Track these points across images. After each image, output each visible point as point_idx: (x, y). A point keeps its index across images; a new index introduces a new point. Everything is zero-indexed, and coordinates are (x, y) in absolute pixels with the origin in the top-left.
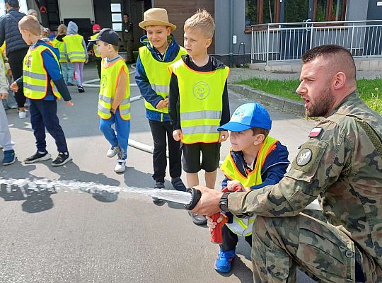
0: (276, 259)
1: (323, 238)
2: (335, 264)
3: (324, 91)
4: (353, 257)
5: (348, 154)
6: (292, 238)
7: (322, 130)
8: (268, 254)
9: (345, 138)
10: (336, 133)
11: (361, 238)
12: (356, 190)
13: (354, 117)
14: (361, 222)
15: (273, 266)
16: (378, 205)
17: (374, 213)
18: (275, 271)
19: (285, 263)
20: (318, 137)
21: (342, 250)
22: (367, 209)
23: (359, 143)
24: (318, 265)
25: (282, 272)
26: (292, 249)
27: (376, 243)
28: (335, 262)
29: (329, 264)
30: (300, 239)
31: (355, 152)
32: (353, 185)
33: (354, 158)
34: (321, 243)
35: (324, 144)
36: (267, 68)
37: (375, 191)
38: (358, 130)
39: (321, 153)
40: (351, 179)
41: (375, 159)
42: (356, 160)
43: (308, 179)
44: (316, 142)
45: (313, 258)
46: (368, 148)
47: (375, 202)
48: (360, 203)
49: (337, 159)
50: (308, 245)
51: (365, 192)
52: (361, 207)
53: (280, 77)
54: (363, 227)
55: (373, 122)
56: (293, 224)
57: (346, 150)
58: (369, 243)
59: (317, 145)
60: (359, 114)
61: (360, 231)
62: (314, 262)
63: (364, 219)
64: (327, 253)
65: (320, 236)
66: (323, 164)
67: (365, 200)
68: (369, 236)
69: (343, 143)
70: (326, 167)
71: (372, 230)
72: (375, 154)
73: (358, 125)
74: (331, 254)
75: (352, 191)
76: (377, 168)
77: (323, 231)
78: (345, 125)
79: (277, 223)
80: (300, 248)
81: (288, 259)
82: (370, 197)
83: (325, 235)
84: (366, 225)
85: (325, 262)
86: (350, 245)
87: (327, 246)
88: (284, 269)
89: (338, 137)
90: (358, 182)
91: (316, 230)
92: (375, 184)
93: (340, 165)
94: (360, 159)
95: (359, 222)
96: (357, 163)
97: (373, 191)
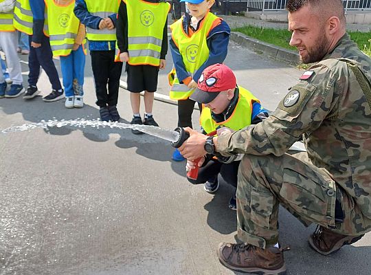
0: (260, 198)
1: (306, 178)
2: (317, 202)
4: (334, 196)
5: (337, 99)
6: (276, 177)
7: (314, 73)
8: (253, 193)
9: (335, 83)
10: (327, 77)
11: (342, 179)
12: (341, 135)
13: (347, 61)
14: (343, 165)
15: (258, 204)
16: (361, 149)
17: (357, 157)
18: (259, 209)
19: (269, 202)
20: (309, 80)
21: (324, 189)
22: (351, 153)
23: (349, 88)
24: (300, 203)
25: (266, 209)
26: (276, 188)
27: (356, 185)
28: (317, 201)
29: (310, 202)
30: (284, 178)
31: (344, 97)
32: (339, 129)
33: (341, 103)
34: (304, 183)
35: (313, 88)
36: (263, 17)
37: (359, 136)
38: (349, 75)
39: (308, 97)
40: (337, 124)
41: (362, 105)
42: (343, 106)
45: (296, 196)
46: (357, 94)
47: (358, 146)
48: (343, 147)
49: (324, 103)
50: (292, 184)
51: (351, 136)
52: (345, 150)
53: (274, 26)
54: (345, 169)
55: (364, 67)
56: (277, 164)
57: (335, 95)
58: (350, 184)
60: (352, 59)
61: (341, 173)
62: (297, 200)
63: (346, 162)
64: (310, 192)
65: (304, 177)
66: (309, 107)
67: (349, 144)
68: (350, 178)
69: (333, 88)
70: (312, 110)
71: (353, 172)
72: (363, 100)
73: (350, 70)
74: (314, 192)
75: (337, 135)
76: (364, 114)
77: (306, 171)
78: (337, 70)
79: (263, 163)
80: (284, 187)
81: (272, 198)
82: (355, 142)
83: (309, 175)
84: (348, 167)
85: (307, 200)
86: (332, 185)
87: (310, 185)
88: (268, 207)
89: (328, 82)
90: (345, 127)
91: (300, 170)
92: (361, 129)
93: (325, 110)
94: (347, 104)
95: (341, 165)
96: (345, 108)
97: (357, 136)
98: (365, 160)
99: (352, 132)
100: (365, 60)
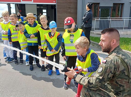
3: (108, 45)
5: (116, 70)
6: (94, 96)
7: (107, 61)
9: (114, 64)
10: (111, 62)
12: (118, 82)
13: (118, 56)
16: (125, 87)
17: (124, 90)
20: (105, 63)
22: (122, 89)
23: (119, 66)
32: (117, 80)
33: (117, 71)
35: (107, 66)
39: (106, 69)
40: (116, 78)
43: (101, 78)
44: (104, 65)
46: (122, 68)
48: (119, 86)
49: (111, 71)
51: (121, 83)
55: (124, 58)
56: (94, 92)
57: (115, 68)
59: (104, 66)
60: (120, 55)
61: (119, 95)
63: (121, 92)
65: (104, 96)
66: (107, 73)
67: (121, 85)
69: (114, 66)
70: (107, 74)
71: (123, 95)
72: (124, 70)
73: (119, 59)
75: (116, 82)
76: (125, 75)
77: (105, 94)
78: (114, 59)
91: (102, 94)
92: (124, 80)
93: (112, 73)
94: (119, 71)
95: (119, 93)
96: (118, 73)
97: (123, 82)
98: (127, 91)
99: (121, 81)
100: (124, 56)
